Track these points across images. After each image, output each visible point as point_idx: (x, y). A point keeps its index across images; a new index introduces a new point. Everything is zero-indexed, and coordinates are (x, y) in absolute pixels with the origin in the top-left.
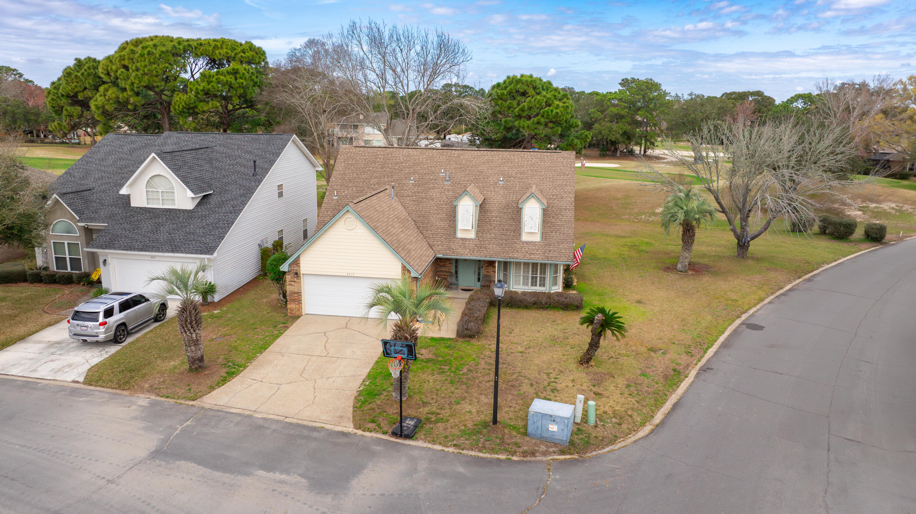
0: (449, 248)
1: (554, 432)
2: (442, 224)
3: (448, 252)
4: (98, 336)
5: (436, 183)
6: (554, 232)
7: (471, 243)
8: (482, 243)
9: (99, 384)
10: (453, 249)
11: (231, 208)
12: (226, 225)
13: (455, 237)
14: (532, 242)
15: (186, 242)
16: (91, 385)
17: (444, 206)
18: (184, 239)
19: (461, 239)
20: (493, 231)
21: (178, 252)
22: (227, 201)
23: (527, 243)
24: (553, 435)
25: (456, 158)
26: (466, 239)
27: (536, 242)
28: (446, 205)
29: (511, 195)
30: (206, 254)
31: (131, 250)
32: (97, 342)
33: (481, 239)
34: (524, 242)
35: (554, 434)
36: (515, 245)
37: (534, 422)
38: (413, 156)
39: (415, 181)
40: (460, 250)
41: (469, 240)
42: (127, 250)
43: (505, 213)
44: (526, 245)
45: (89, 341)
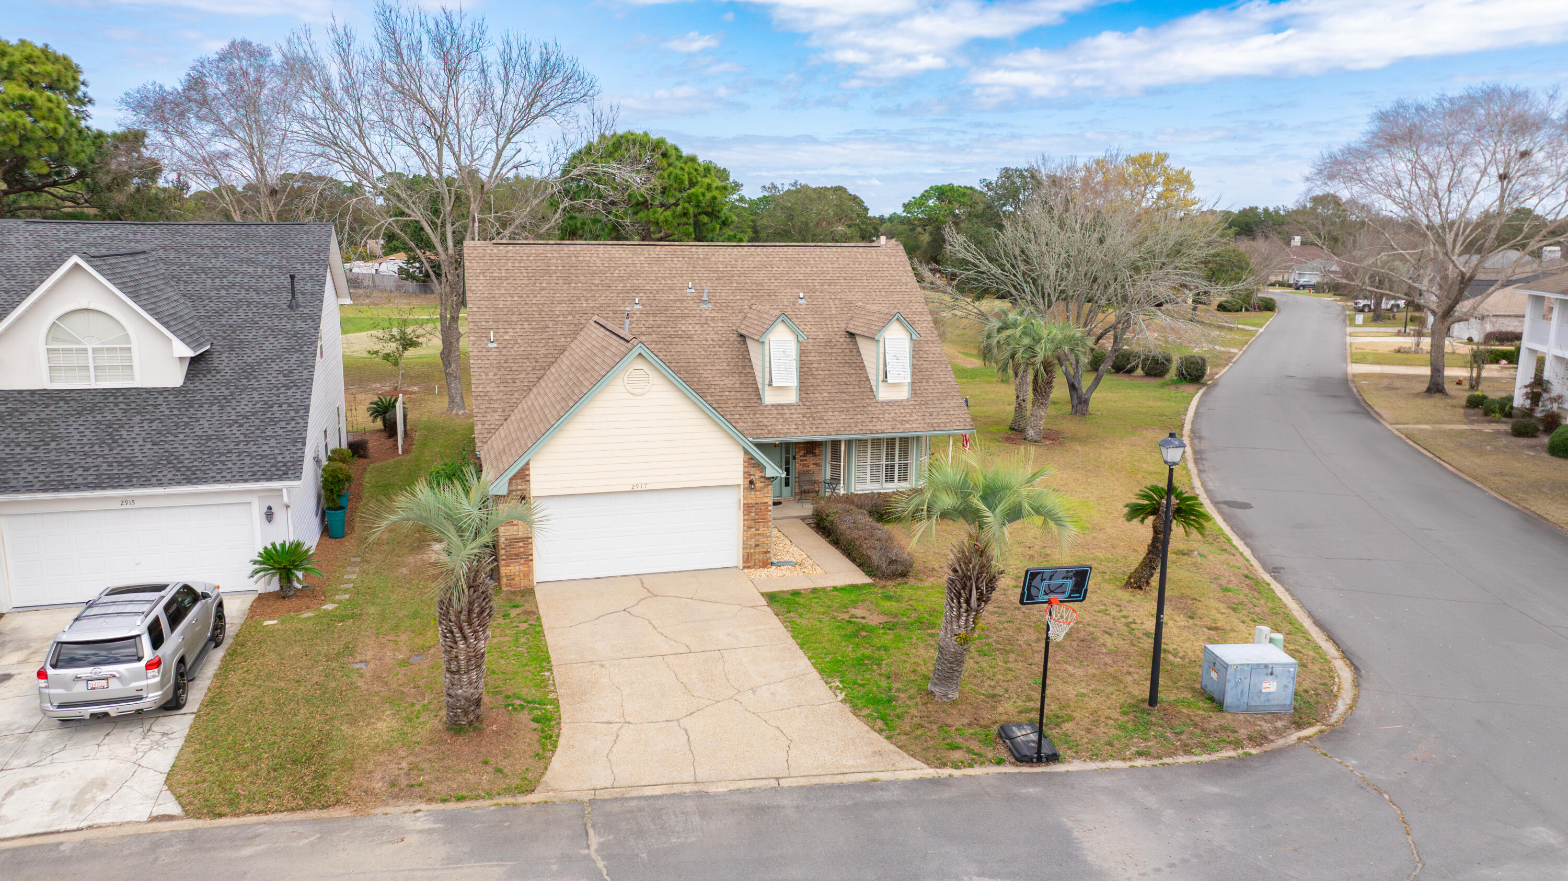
0: (759, 425)
1: (1270, 693)
2: (729, 382)
3: (759, 431)
4: (140, 698)
5: (686, 309)
6: (924, 381)
7: (793, 411)
8: (813, 410)
9: (243, 809)
10: (766, 426)
11: (281, 377)
12: (292, 413)
13: (761, 404)
14: (896, 401)
15: (213, 458)
16: (220, 815)
17: (717, 349)
18: (202, 452)
19: (773, 406)
20: (823, 387)
21: (206, 482)
22: (259, 364)
23: (888, 403)
24: (1268, 700)
25: (703, 260)
26: (782, 406)
27: (902, 401)
28: (720, 346)
29: (828, 322)
30: (280, 478)
31: (67, 488)
32: (139, 712)
33: (807, 403)
34: (883, 402)
35: (1271, 697)
36: (870, 408)
37: (1236, 685)
38: (620, 258)
39: (643, 305)
40: (780, 427)
41: (789, 406)
42: (56, 490)
43: (830, 354)
44: (887, 407)
45: (113, 714)
